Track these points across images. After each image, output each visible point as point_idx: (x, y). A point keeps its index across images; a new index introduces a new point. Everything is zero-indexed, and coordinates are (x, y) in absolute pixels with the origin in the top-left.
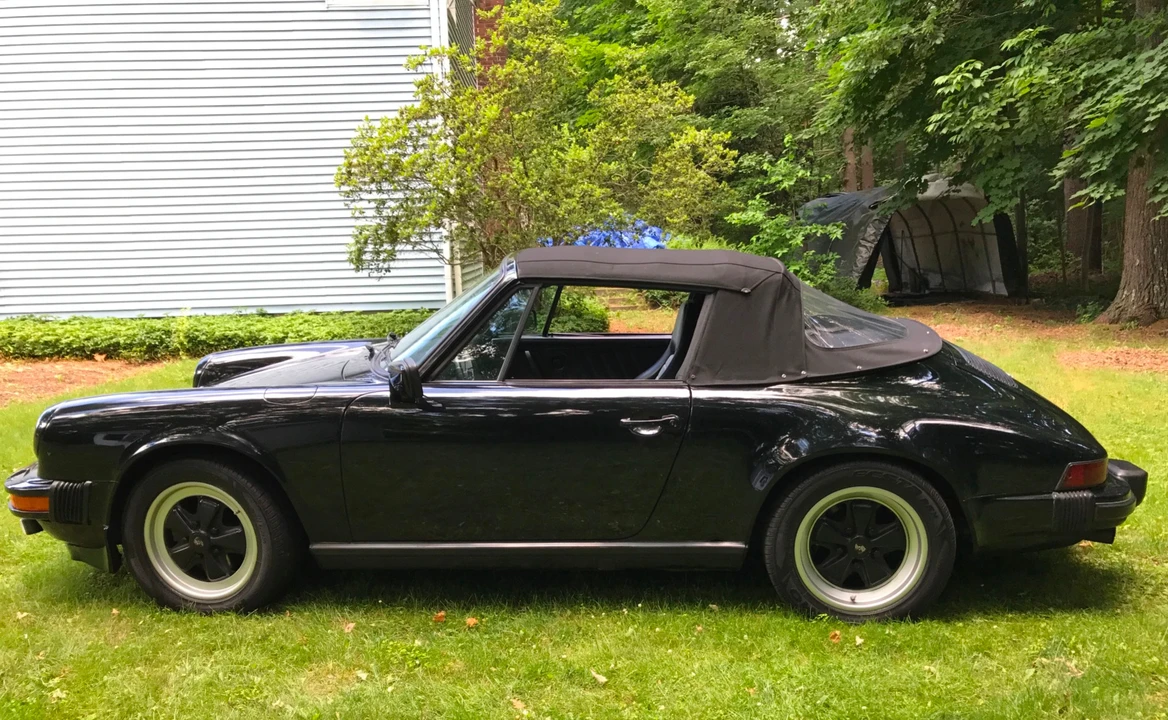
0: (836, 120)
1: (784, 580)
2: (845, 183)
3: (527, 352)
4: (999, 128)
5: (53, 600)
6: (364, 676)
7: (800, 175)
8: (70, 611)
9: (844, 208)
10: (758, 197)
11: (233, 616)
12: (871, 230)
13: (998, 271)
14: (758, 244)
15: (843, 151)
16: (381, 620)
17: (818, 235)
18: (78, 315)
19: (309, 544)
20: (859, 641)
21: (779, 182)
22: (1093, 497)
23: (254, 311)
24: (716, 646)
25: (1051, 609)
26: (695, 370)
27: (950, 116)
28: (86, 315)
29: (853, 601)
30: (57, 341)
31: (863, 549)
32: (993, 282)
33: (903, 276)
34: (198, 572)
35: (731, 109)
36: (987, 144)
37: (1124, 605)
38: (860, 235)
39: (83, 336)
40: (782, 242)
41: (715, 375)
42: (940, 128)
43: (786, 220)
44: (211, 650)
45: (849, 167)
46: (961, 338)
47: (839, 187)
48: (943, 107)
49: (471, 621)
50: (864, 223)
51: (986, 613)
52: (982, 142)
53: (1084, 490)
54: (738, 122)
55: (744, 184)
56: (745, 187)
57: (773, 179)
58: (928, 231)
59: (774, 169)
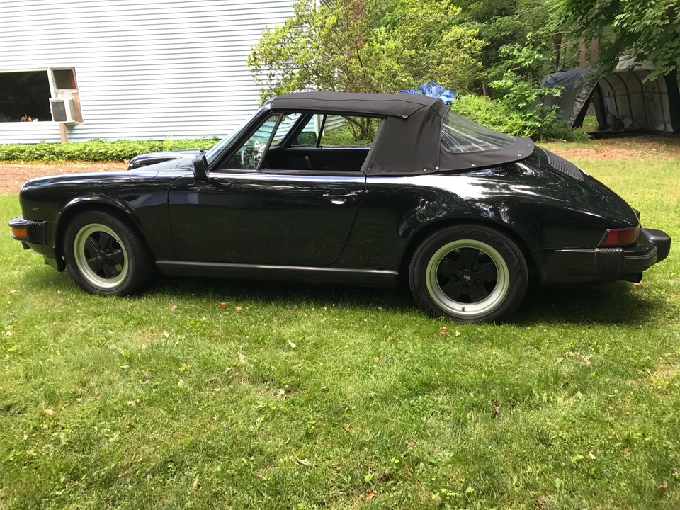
0: (561, 21)
1: (418, 295)
2: (578, 64)
3: (307, 157)
4: (663, 23)
5: (34, 285)
6: (167, 334)
7: (536, 57)
8: (39, 291)
9: (568, 78)
10: (509, 71)
11: (115, 298)
12: (584, 92)
13: (668, 117)
14: (509, 100)
15: (578, 43)
16: (193, 305)
17: (546, 94)
18: (121, 139)
19: (155, 260)
20: (458, 333)
21: (522, 62)
22: (622, 252)
23: (211, 137)
24: (370, 331)
25: (595, 323)
26: (371, 165)
27: (629, 16)
28: (126, 139)
29: (463, 310)
30: (106, 152)
31: (469, 278)
32: (665, 124)
33: (608, 121)
34: (102, 273)
35: (496, 17)
36: (654, 34)
37: (647, 323)
38: (577, 95)
39: (119, 149)
40: (523, 98)
41: (383, 169)
42: (622, 23)
43: (526, 85)
44: (95, 315)
45: (581, 53)
46: (627, 157)
47: (575, 66)
48: (625, 10)
49: (239, 308)
50: (580, 87)
51: (550, 322)
52: (650, 33)
53: (618, 247)
54: (500, 25)
55: (503, 64)
56: (503, 66)
57: (519, 61)
58: (626, 92)
59: (520, 54)
